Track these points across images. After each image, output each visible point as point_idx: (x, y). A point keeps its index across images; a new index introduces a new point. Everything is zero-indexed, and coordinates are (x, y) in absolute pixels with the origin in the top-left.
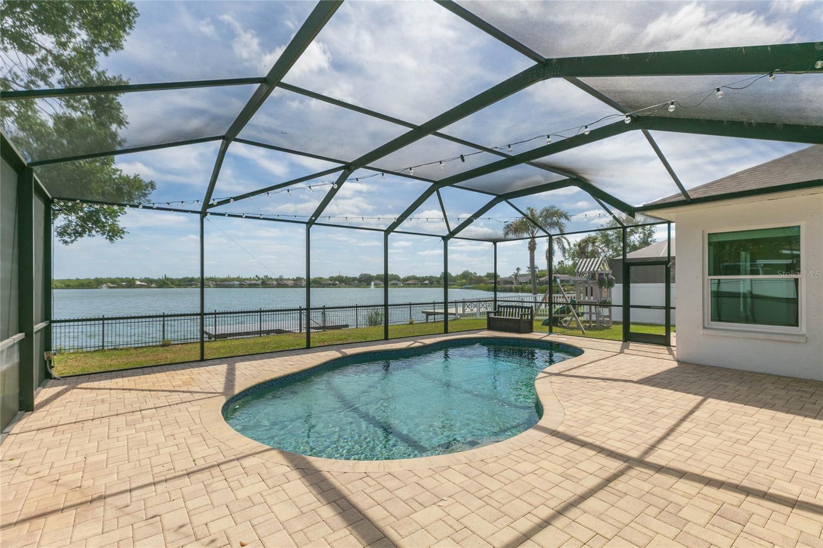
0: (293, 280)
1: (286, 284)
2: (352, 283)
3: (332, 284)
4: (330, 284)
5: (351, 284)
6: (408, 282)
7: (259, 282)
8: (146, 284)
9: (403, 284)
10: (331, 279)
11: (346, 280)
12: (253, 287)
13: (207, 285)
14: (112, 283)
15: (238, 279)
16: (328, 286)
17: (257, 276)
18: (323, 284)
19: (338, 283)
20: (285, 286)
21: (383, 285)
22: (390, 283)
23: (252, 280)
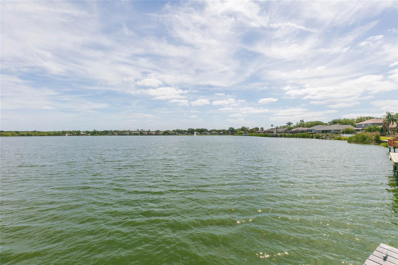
0: (155, 132)
2: (184, 133)
3: (174, 134)
4: (173, 134)
5: (184, 134)
6: (212, 133)
7: (139, 133)
8: (85, 134)
9: (209, 133)
10: (174, 131)
11: (181, 131)
12: (136, 135)
13: (114, 134)
14: (70, 133)
15: (129, 131)
16: (172, 134)
17: (138, 130)
18: (170, 134)
19: (177, 133)
20: (151, 134)
21: (199, 134)
22: (203, 133)
23: (136, 132)
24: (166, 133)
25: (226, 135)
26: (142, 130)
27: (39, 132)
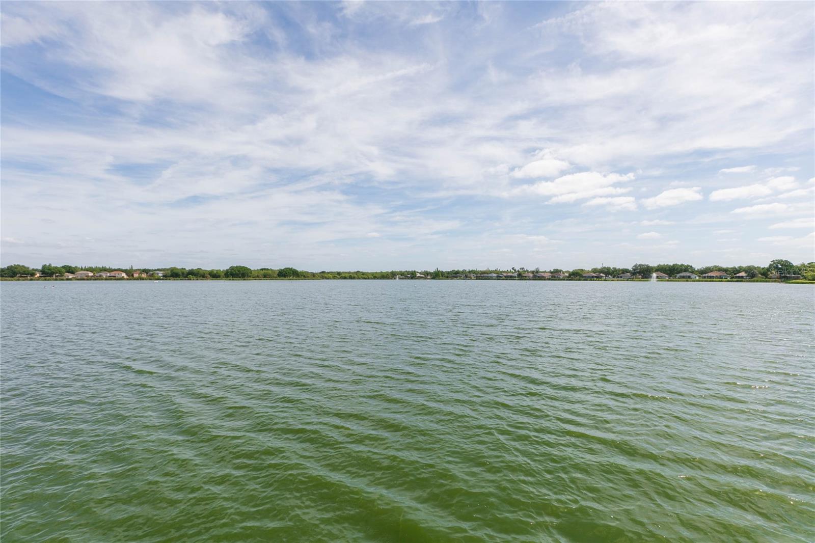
0: (551, 272)
1: (543, 277)
2: (622, 275)
3: (596, 277)
4: (593, 277)
5: (621, 277)
6: (709, 274)
7: (516, 275)
8: (423, 276)
9: (699, 276)
10: (595, 271)
11: (613, 272)
12: (510, 280)
13: (469, 277)
14: (402, 275)
15: (496, 272)
16: (592, 278)
17: (513, 268)
18: (585, 277)
19: (604, 275)
20: (542, 278)
21: (667, 278)
22: (678, 275)
23: (509, 272)
24: (576, 275)
25: (757, 281)
26: (523, 268)
27: (363, 274)
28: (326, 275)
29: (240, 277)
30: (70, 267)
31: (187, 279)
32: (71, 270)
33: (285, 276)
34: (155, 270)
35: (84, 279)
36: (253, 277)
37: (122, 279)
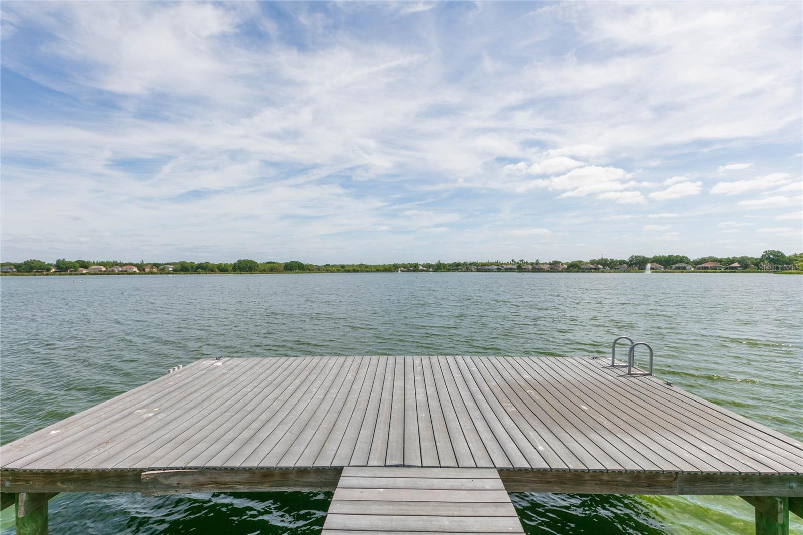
0: (550, 264)
1: (542, 269)
2: (619, 266)
3: (593, 268)
4: (591, 268)
5: (618, 268)
6: (704, 265)
7: (515, 267)
8: (426, 269)
9: (694, 267)
10: (592, 262)
11: (611, 263)
12: (510, 272)
13: (470, 269)
14: (404, 268)
15: (496, 264)
16: (589, 270)
17: (513, 261)
18: (583, 268)
19: (601, 267)
21: (663, 269)
22: (674, 266)
23: (509, 265)
24: (575, 267)
25: (750, 272)
26: (523, 260)
28: (330, 268)
29: (247, 271)
30: (84, 262)
31: (196, 272)
32: (85, 265)
33: (291, 270)
34: (165, 264)
35: (97, 274)
36: (260, 271)
37: (134, 273)
